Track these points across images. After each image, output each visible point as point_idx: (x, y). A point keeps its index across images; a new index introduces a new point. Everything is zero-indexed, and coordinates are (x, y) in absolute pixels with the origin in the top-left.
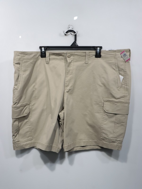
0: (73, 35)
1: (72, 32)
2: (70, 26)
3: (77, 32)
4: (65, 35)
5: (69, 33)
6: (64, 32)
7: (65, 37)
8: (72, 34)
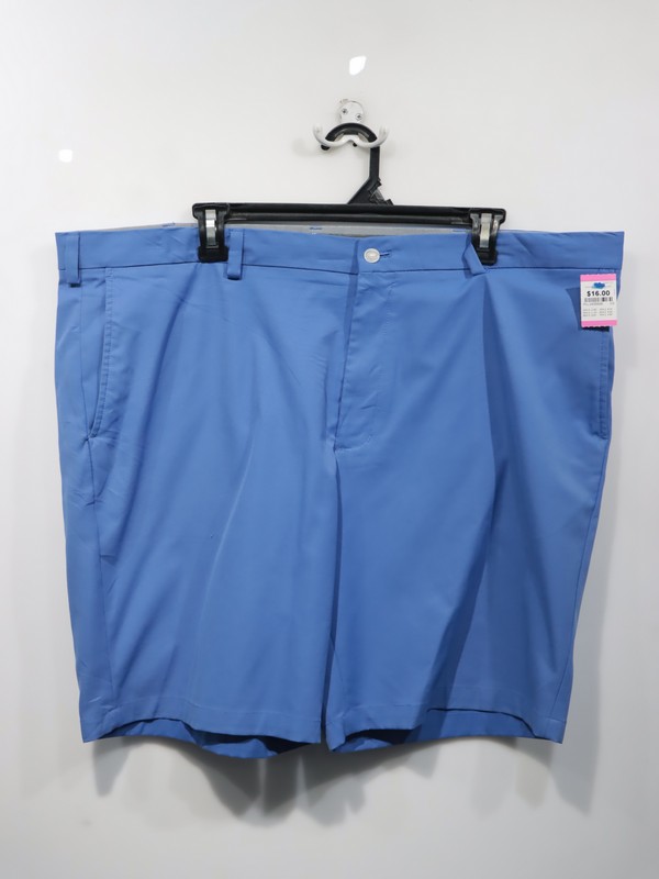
0: (363, 149)
1: (356, 133)
2: (346, 107)
3: (384, 133)
4: (325, 148)
5: (346, 138)
6: (317, 132)
7: (325, 157)
8: (355, 145)
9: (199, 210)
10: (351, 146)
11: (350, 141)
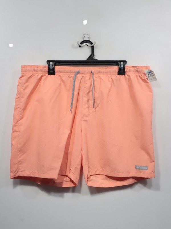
0: (90, 46)
2: (85, 36)
3: (95, 42)
4: (80, 46)
5: (85, 44)
6: (78, 42)
7: (80, 48)
8: (87, 45)
9: (48, 62)
10: (86, 46)
11: (86, 44)
